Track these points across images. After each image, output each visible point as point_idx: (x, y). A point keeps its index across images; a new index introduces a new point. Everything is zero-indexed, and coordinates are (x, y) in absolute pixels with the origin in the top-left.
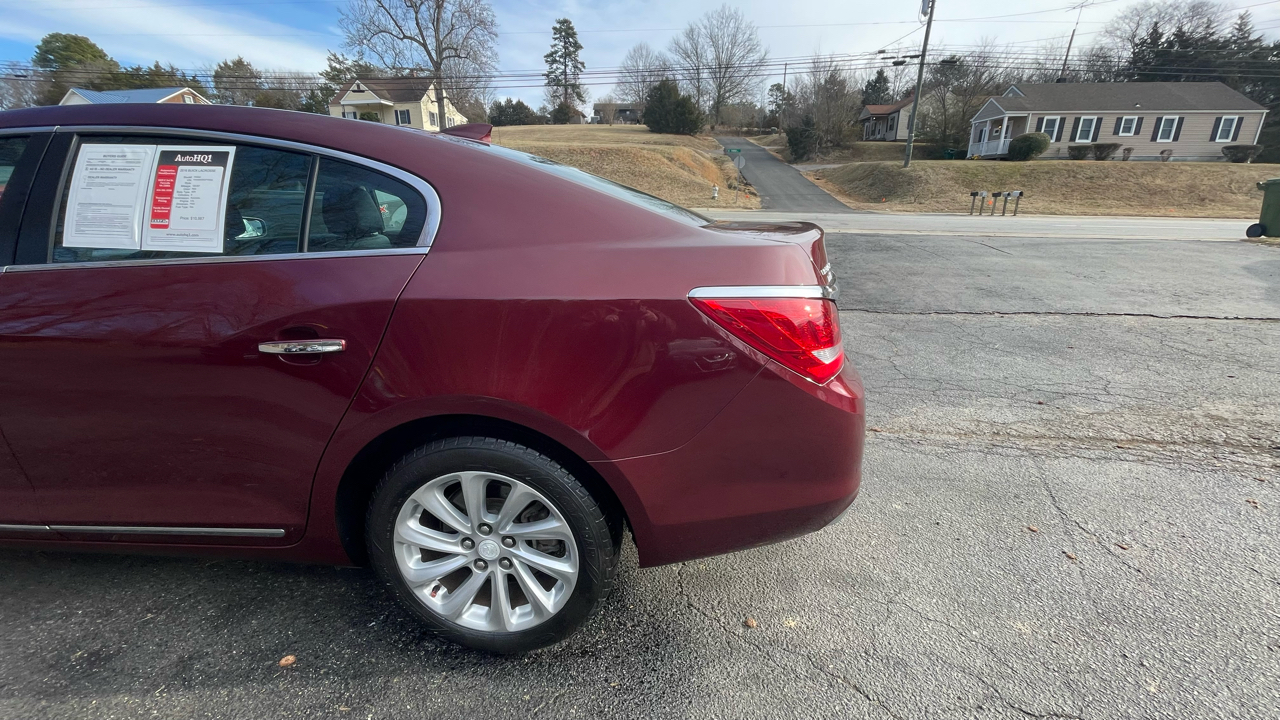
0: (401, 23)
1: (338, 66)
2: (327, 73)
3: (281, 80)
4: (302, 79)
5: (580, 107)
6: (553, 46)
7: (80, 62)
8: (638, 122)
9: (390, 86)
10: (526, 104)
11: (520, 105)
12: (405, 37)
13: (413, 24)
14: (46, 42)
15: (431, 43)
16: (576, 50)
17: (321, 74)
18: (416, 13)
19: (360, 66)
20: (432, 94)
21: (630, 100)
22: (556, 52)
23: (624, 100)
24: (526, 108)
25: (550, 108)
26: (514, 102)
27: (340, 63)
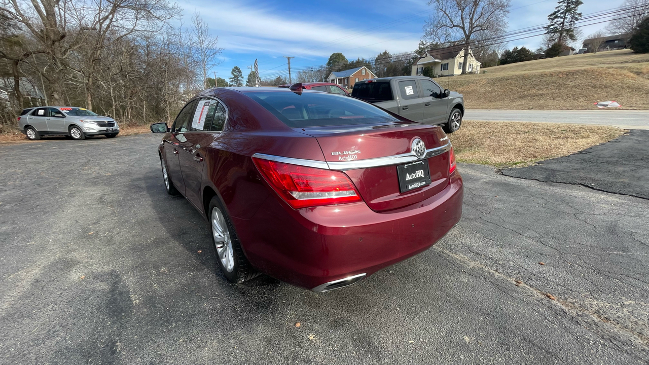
0: (453, 19)
1: (423, 47)
2: (417, 51)
3: (398, 57)
4: (406, 55)
5: (570, 43)
6: (556, 8)
7: (338, 62)
8: (625, 47)
9: (442, 52)
10: (527, 48)
11: (523, 50)
12: (454, 26)
13: (459, 19)
14: (331, 57)
15: (467, 25)
16: (577, 6)
17: (415, 52)
18: (462, 12)
19: (433, 44)
20: (462, 53)
21: (620, 32)
22: (559, 11)
23: (616, 33)
24: (528, 51)
25: (545, 48)
26: (519, 49)
27: (424, 45)
